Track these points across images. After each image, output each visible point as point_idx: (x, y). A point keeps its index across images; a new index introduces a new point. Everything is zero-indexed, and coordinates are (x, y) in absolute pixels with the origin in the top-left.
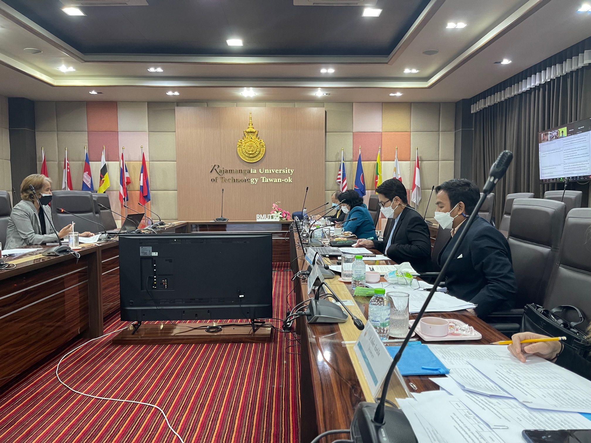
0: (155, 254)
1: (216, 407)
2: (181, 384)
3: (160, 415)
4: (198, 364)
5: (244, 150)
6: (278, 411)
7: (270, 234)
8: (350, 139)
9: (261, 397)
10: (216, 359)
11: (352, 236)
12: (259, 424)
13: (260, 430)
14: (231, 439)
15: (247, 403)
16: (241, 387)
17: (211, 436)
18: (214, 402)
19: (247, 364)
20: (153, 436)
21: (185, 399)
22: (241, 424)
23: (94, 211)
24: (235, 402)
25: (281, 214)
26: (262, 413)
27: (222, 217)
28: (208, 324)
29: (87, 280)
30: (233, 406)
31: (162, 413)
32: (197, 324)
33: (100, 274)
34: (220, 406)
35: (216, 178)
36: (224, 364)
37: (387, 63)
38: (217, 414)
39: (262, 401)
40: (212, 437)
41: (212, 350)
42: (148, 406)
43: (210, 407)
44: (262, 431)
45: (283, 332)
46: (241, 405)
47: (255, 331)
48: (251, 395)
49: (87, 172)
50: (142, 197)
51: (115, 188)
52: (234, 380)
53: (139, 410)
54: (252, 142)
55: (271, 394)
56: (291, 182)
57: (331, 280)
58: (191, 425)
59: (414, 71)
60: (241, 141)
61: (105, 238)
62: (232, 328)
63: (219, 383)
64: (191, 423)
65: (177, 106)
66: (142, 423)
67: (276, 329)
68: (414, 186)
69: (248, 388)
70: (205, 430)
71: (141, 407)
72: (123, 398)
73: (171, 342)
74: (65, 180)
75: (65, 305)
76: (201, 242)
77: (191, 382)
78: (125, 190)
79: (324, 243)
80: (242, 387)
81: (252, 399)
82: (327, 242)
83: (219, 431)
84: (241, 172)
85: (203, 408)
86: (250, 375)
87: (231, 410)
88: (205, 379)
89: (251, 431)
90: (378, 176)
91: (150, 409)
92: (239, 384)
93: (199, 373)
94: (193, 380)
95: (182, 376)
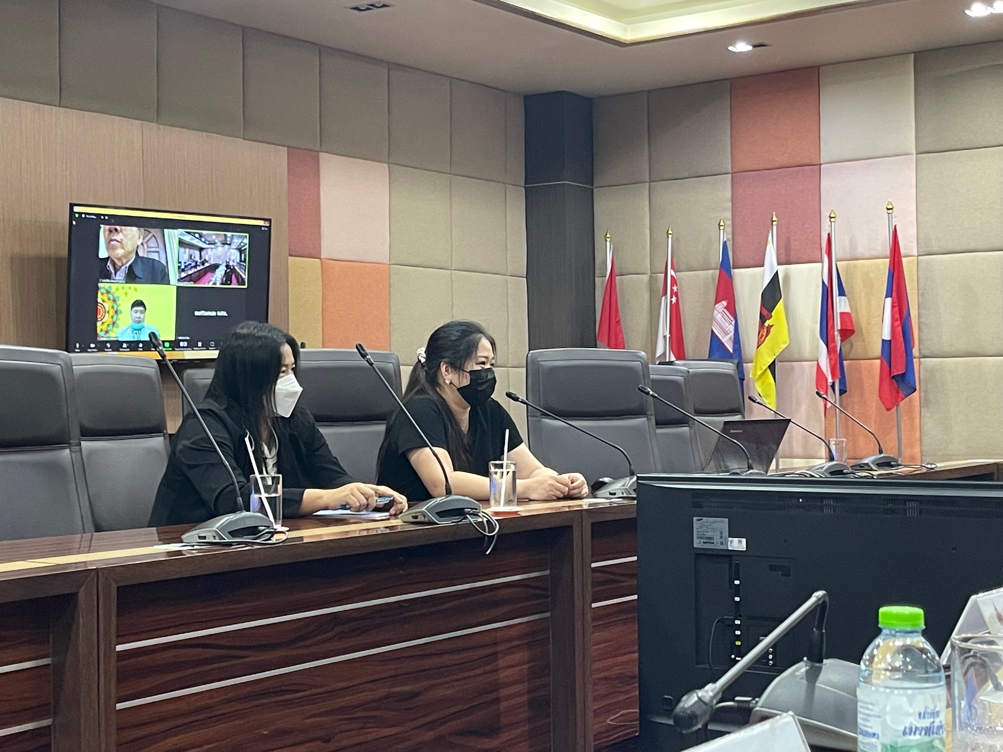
0: (738, 544)
29: (548, 614)
33: (584, 605)
49: (725, 303)
50: (888, 379)
51: (807, 354)
61: (627, 492)
74: (664, 330)
78: (837, 359)
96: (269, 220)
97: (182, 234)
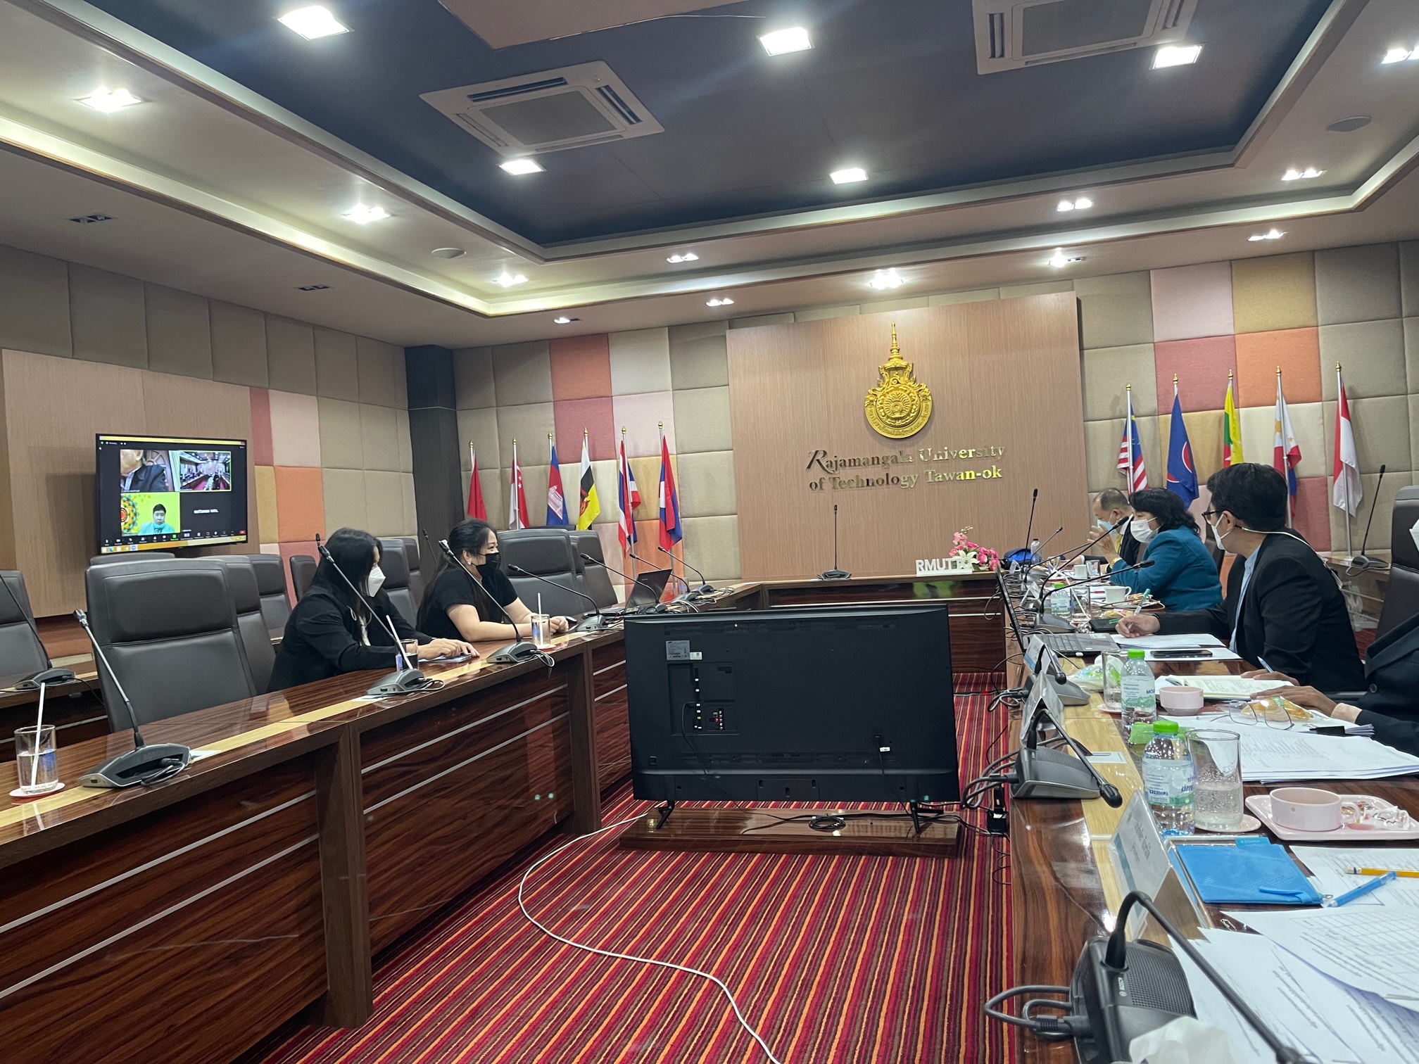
0: (696, 656)
1: (835, 988)
2: (760, 937)
3: (720, 996)
4: (794, 896)
5: (882, 410)
6: (974, 1008)
7: (942, 606)
8: (1146, 361)
9: (935, 975)
10: (833, 889)
11: (1152, 603)
12: (931, 1032)
13: (935, 1044)
14: (871, 1057)
15: (903, 986)
16: (890, 952)
17: (827, 1048)
18: (833, 979)
19: (903, 903)
20: (709, 1036)
21: (771, 967)
22: (890, 1029)
23: (574, 569)
24: (877, 981)
25: (975, 556)
26: (938, 1010)
27: (836, 568)
28: (816, 810)
29: (568, 713)
30: (872, 990)
31: (725, 993)
32: (791, 810)
33: (592, 700)
34: (844, 986)
35: (821, 479)
36: (851, 901)
37: (1232, 165)
38: (838, 1003)
39: (939, 983)
40: (830, 1050)
41: (825, 869)
42: (695, 976)
43: (824, 987)
44: (938, 1047)
45: (987, 835)
46: (892, 990)
47: (919, 830)
48: (912, 970)
49: (555, 487)
50: (664, 533)
51: (610, 518)
52: (875, 936)
53: (679, 983)
54: (900, 391)
55: (959, 972)
56: (1000, 476)
57: (1080, 709)
58: (785, 1020)
59: (1312, 173)
60: (874, 390)
61: (598, 625)
62: (867, 822)
63: (840, 939)
64: (784, 1016)
65: (730, 328)
66: (686, 1008)
67: (971, 828)
68: (1338, 465)
69: (906, 953)
70: (814, 1034)
71: (683, 976)
72: (647, 956)
73: (739, 848)
74: (514, 506)
75: (527, 765)
76: (790, 629)
77: (783, 933)
78: (631, 521)
79: (1077, 625)
80: (892, 952)
81: (915, 979)
82: (1084, 620)
83: (844, 1039)
84: (876, 462)
85: (808, 989)
86: (911, 926)
87: (868, 997)
88: (811, 929)
89: (914, 1044)
90: (1232, 446)
91: (700, 982)
92: (885, 944)
93: (798, 916)
94: (785, 929)
95: (762, 920)
96: (245, 441)
97: (182, 454)
